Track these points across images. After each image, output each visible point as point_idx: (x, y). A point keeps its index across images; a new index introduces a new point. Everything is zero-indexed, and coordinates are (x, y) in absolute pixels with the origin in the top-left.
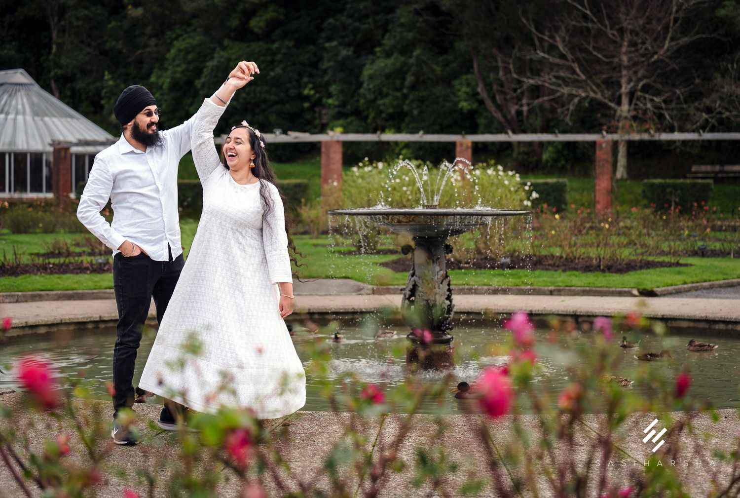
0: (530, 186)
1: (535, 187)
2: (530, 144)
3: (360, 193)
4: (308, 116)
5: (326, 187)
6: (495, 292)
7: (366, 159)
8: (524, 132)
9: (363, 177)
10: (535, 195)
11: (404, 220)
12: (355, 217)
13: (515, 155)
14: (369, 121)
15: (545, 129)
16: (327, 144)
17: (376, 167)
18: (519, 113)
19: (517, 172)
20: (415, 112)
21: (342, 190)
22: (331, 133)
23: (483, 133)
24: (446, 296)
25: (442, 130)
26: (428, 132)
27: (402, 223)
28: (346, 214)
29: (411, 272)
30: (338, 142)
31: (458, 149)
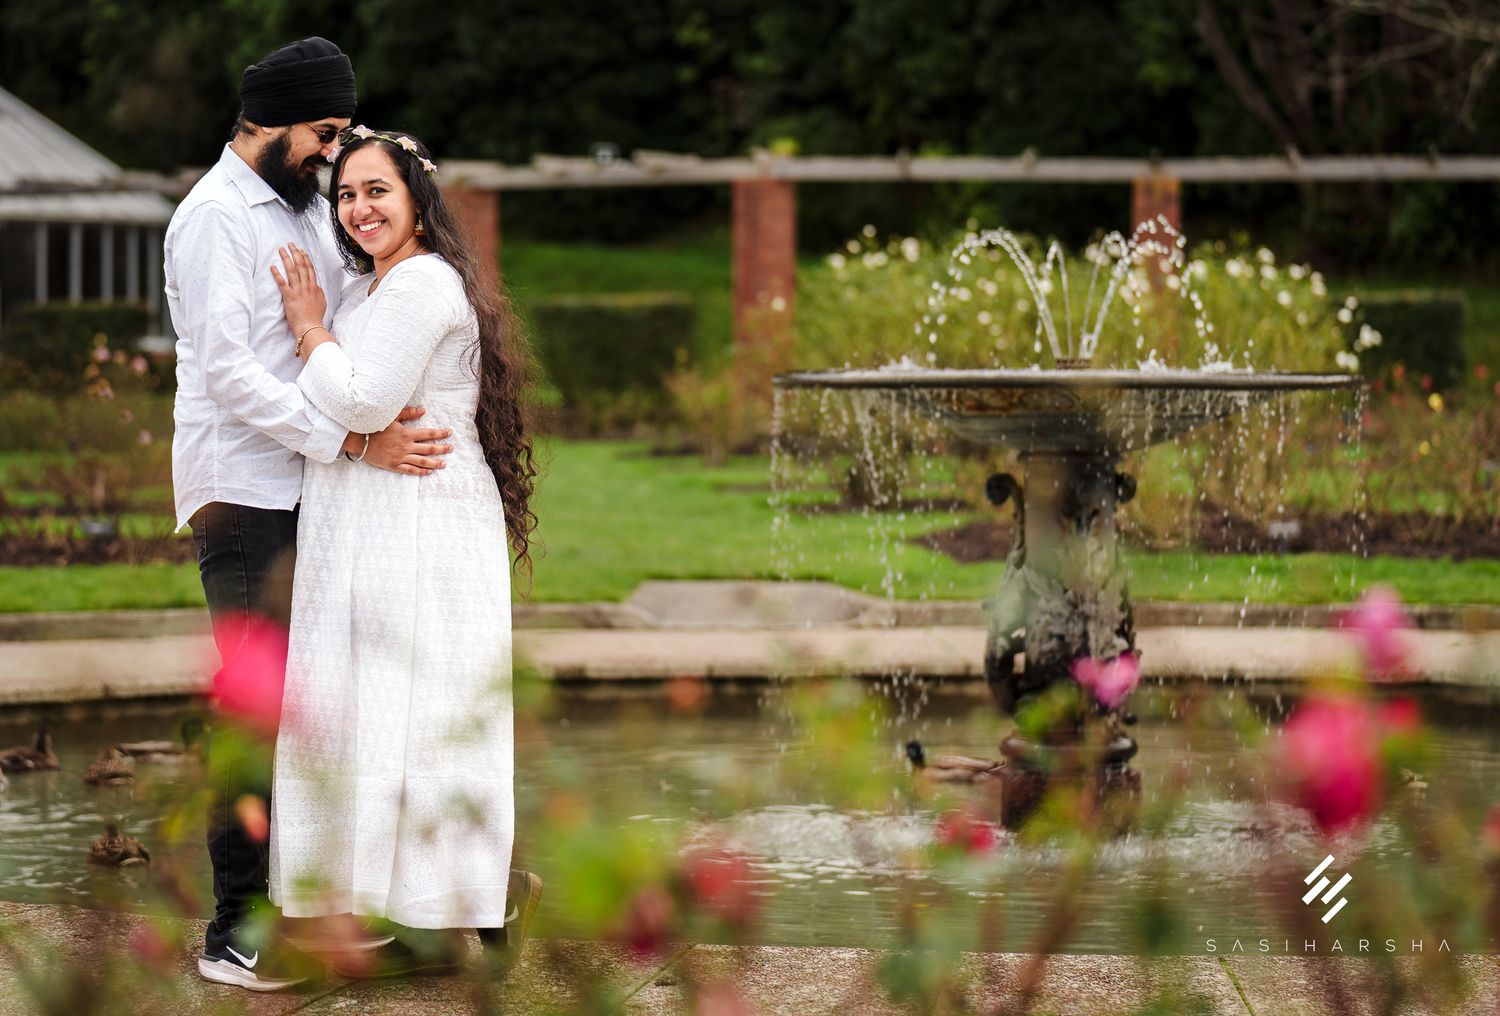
0: (1354, 312)
1: (1369, 314)
2: (1353, 187)
3: (852, 331)
4: (691, 107)
5: (752, 314)
6: (1257, 620)
7: (869, 231)
8: (1335, 151)
9: (860, 286)
10: (1369, 337)
11: (995, 402)
12: (853, 393)
13: (1307, 220)
14: (875, 119)
15: (1399, 144)
16: (755, 189)
17: (899, 256)
18: (1321, 97)
19: (1315, 268)
20: (1011, 94)
21: (800, 325)
22: (761, 156)
23: (1213, 154)
24: (1117, 626)
25: (1092, 147)
26: (1048, 152)
27: (990, 413)
28: (825, 385)
29: (1014, 554)
30: (783, 183)
31: (1140, 202)
